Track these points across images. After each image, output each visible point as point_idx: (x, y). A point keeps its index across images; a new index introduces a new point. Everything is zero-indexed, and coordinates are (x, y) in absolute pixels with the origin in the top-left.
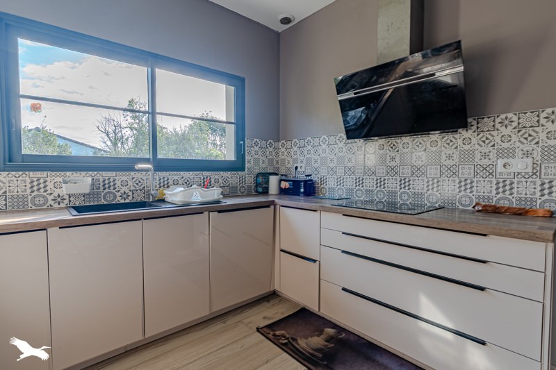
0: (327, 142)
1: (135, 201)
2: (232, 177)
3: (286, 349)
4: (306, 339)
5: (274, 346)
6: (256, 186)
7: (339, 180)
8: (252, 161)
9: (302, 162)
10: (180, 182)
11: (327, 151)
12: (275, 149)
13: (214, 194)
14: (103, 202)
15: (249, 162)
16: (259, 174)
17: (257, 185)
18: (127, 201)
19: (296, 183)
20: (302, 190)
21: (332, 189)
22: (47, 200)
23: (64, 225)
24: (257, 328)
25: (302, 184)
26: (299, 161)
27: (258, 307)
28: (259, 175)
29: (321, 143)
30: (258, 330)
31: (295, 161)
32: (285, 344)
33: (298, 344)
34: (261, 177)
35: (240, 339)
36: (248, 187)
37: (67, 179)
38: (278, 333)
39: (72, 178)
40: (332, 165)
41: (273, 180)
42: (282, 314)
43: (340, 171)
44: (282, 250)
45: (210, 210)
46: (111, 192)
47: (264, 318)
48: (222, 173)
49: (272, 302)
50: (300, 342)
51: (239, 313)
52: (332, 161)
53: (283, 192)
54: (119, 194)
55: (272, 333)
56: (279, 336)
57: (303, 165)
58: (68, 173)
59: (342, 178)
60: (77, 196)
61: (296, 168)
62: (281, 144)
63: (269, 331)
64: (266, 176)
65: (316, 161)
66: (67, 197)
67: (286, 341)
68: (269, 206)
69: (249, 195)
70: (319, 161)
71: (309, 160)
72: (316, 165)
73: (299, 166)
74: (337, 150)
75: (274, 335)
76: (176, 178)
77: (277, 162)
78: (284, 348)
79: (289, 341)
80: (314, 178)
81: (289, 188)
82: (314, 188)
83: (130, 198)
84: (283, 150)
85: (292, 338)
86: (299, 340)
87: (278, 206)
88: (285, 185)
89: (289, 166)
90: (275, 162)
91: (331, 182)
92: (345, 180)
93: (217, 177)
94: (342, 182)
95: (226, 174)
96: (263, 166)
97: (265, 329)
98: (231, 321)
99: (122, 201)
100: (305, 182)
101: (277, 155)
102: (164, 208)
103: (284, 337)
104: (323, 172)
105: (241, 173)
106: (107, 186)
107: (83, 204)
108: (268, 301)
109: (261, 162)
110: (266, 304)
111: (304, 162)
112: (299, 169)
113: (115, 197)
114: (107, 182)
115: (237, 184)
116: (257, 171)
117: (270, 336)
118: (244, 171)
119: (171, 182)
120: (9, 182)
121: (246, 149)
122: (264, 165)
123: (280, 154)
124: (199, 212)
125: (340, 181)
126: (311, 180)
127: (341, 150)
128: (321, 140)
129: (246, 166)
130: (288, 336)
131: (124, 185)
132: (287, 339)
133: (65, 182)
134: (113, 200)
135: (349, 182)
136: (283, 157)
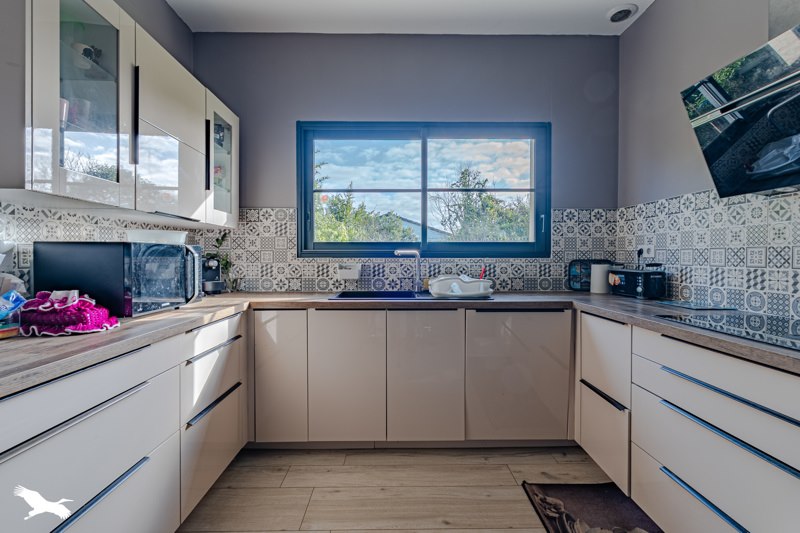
0: (693, 205)
1: (403, 290)
2: (529, 266)
3: (548, 525)
4: (591, 527)
5: (534, 513)
6: (569, 280)
7: (714, 274)
8: (562, 243)
9: (650, 242)
10: (454, 270)
11: (693, 221)
12: (607, 222)
13: (481, 287)
14: (373, 289)
15: (557, 243)
16: (576, 261)
17: (571, 278)
18: (395, 290)
19: (631, 278)
20: (639, 289)
21: (701, 291)
22: (328, 285)
23: (321, 307)
24: (524, 482)
25: (640, 280)
26: (646, 240)
27: (543, 456)
28: (573, 263)
29: (682, 207)
30: (524, 484)
31: (640, 240)
32: (551, 519)
33: (572, 527)
34: (578, 267)
35: (490, 486)
36: (555, 280)
37: (344, 265)
38: (550, 500)
39: (348, 264)
40: (700, 246)
41: (597, 271)
42: (575, 478)
43: (717, 258)
44: (583, 381)
45: (467, 307)
46: (379, 280)
47: (543, 473)
48: (511, 260)
49: (569, 457)
50: (577, 525)
51: (513, 455)
52: (701, 238)
53: (613, 291)
54: (387, 282)
55: (541, 496)
56: (548, 503)
57: (652, 247)
58: (345, 259)
59: (720, 271)
60: (351, 281)
61: (640, 252)
62: (618, 213)
63: (539, 494)
64: (586, 264)
65: (673, 240)
66: (343, 282)
67: (557, 515)
68: (562, 310)
69: (555, 293)
70: (678, 240)
71: (662, 238)
72: (673, 247)
73: (645, 248)
74: (711, 218)
75: (543, 501)
76: (448, 265)
77: (612, 243)
78: (547, 522)
79: (560, 518)
80: (669, 269)
81: (620, 285)
82: (670, 286)
83: (398, 287)
84: (622, 222)
85: (567, 516)
86: (578, 522)
87: (579, 312)
88: (614, 279)
89: (630, 248)
90: (607, 243)
91: (700, 277)
92: (725, 274)
93: (504, 265)
94: (720, 277)
95: (518, 262)
96: (581, 250)
97: (534, 488)
98: (495, 460)
99: (391, 290)
100: (647, 275)
101: (612, 231)
102: (419, 299)
103: (555, 508)
104: (686, 258)
105: (545, 260)
106: (376, 273)
107: (356, 290)
108: (565, 454)
109: (579, 243)
110: (559, 457)
111: (654, 240)
112: (645, 255)
113: (384, 284)
114: (377, 268)
115: (536, 275)
116: (570, 257)
117: (537, 500)
118: (549, 257)
119: (443, 270)
120: (304, 266)
121: (552, 225)
122: (584, 248)
123: (618, 229)
124: (453, 308)
125: (717, 276)
126: (663, 274)
127: (718, 217)
128: (682, 201)
129: (552, 249)
130: (563, 510)
131: (392, 272)
132: (561, 514)
133: (341, 268)
134: (382, 288)
135: (735, 279)
136: (621, 235)
